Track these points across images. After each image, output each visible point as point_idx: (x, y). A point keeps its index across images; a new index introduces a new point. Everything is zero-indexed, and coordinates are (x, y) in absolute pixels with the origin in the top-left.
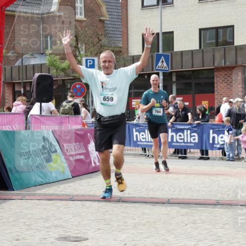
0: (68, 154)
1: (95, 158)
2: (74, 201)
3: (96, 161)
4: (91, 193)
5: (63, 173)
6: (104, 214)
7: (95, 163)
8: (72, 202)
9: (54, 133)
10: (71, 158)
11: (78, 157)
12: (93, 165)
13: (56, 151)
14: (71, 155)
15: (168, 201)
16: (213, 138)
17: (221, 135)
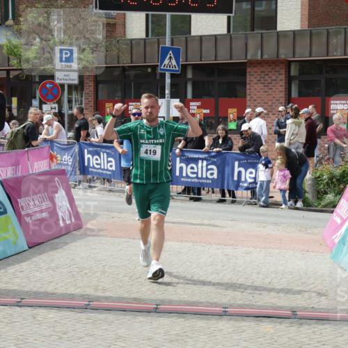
0: (23, 213)
1: (64, 213)
2: (23, 308)
4: (50, 289)
5: (15, 243)
6: (60, 338)
8: (18, 308)
9: (5, 185)
10: (28, 220)
11: (38, 216)
12: (61, 224)
13: (5, 212)
14: (28, 215)
15: (156, 308)
16: (240, 173)
17: (250, 170)
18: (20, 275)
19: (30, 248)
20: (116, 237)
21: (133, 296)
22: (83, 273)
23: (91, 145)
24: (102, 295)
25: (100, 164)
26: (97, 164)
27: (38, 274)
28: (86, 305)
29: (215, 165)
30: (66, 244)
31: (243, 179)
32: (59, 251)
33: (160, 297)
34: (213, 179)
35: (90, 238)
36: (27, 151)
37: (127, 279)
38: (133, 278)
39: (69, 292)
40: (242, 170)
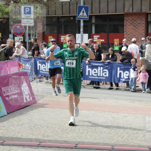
0: (5, 95)
1: (27, 95)
2: (4, 146)
3: (28, 97)
4: (19, 136)
7: (26, 99)
8: (2, 146)
10: (7, 99)
11: (13, 97)
12: (25, 101)
14: (8, 96)
15: (76, 146)
16: (120, 74)
17: (126, 72)
18: (3, 128)
19: (8, 114)
20: (54, 108)
21: (63, 140)
22: (37, 127)
23: (41, 59)
24: (47, 139)
25: (46, 69)
26: (44, 69)
27: (12, 128)
28: (38, 144)
29: (107, 69)
30: (27, 112)
31: (122, 77)
32: (24, 115)
33: (78, 140)
34: (106, 77)
35: (40, 109)
36: (7, 62)
37: (60, 130)
38: (63, 130)
39: (29, 138)
40: (122, 72)
